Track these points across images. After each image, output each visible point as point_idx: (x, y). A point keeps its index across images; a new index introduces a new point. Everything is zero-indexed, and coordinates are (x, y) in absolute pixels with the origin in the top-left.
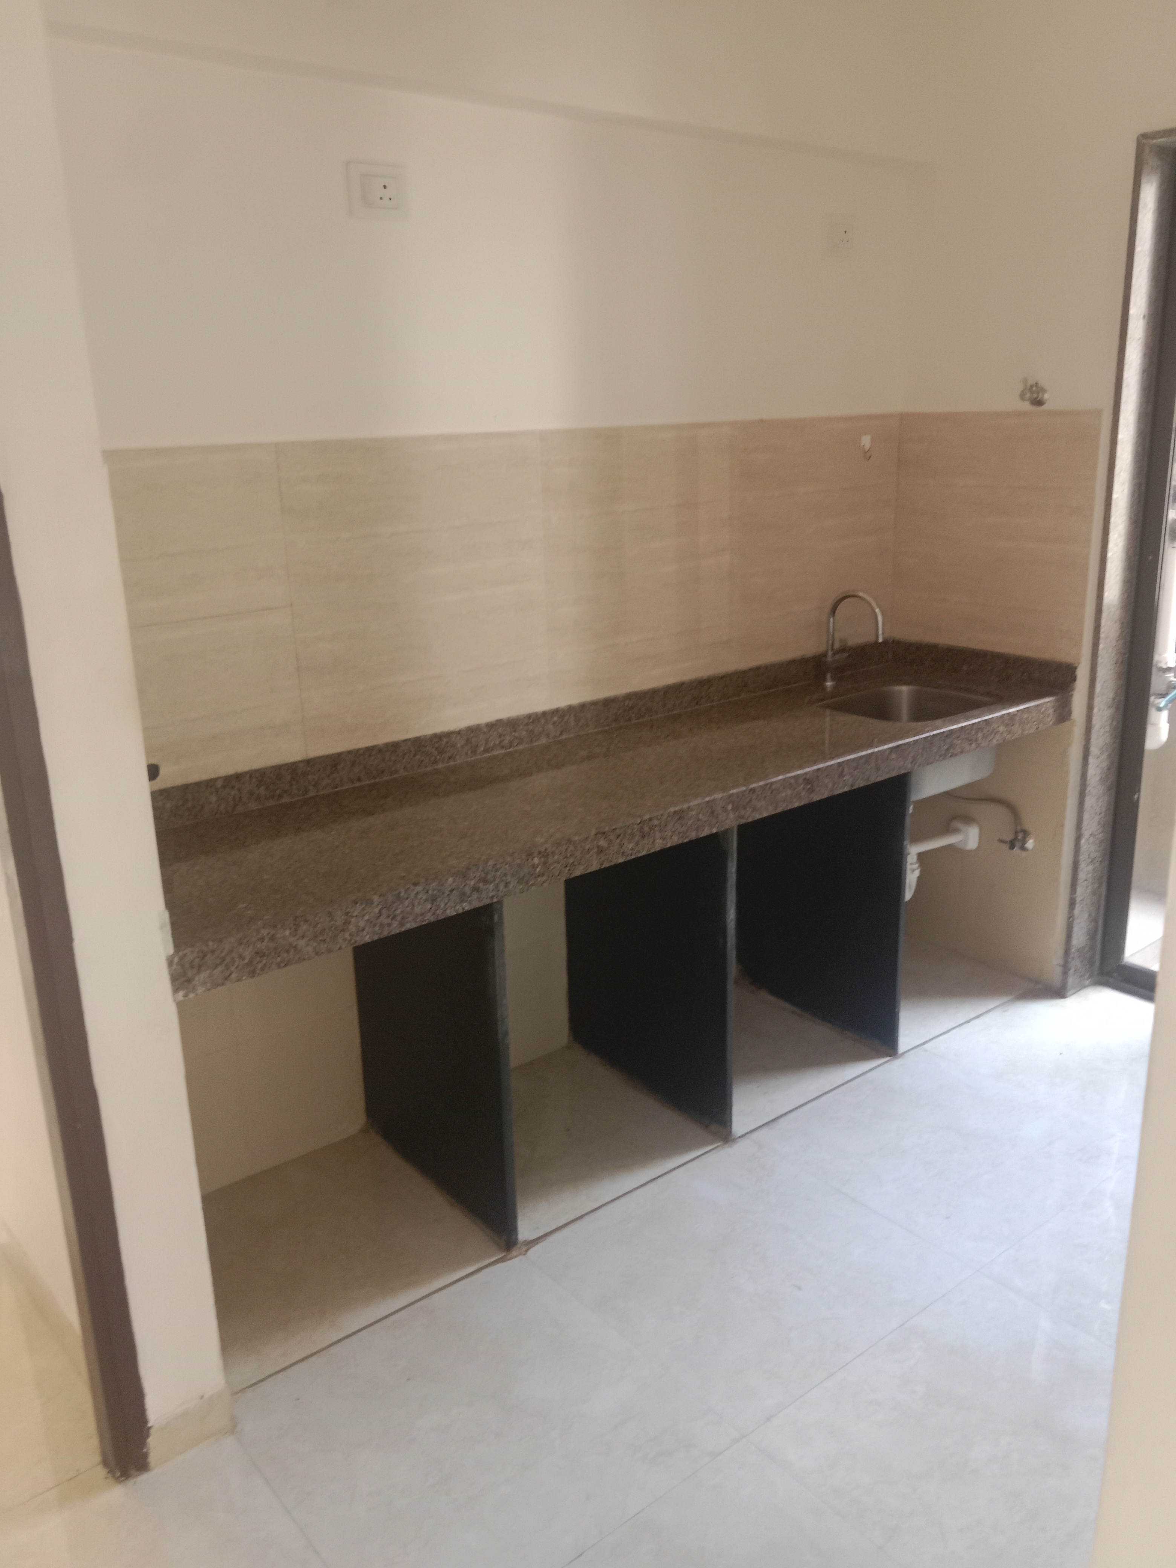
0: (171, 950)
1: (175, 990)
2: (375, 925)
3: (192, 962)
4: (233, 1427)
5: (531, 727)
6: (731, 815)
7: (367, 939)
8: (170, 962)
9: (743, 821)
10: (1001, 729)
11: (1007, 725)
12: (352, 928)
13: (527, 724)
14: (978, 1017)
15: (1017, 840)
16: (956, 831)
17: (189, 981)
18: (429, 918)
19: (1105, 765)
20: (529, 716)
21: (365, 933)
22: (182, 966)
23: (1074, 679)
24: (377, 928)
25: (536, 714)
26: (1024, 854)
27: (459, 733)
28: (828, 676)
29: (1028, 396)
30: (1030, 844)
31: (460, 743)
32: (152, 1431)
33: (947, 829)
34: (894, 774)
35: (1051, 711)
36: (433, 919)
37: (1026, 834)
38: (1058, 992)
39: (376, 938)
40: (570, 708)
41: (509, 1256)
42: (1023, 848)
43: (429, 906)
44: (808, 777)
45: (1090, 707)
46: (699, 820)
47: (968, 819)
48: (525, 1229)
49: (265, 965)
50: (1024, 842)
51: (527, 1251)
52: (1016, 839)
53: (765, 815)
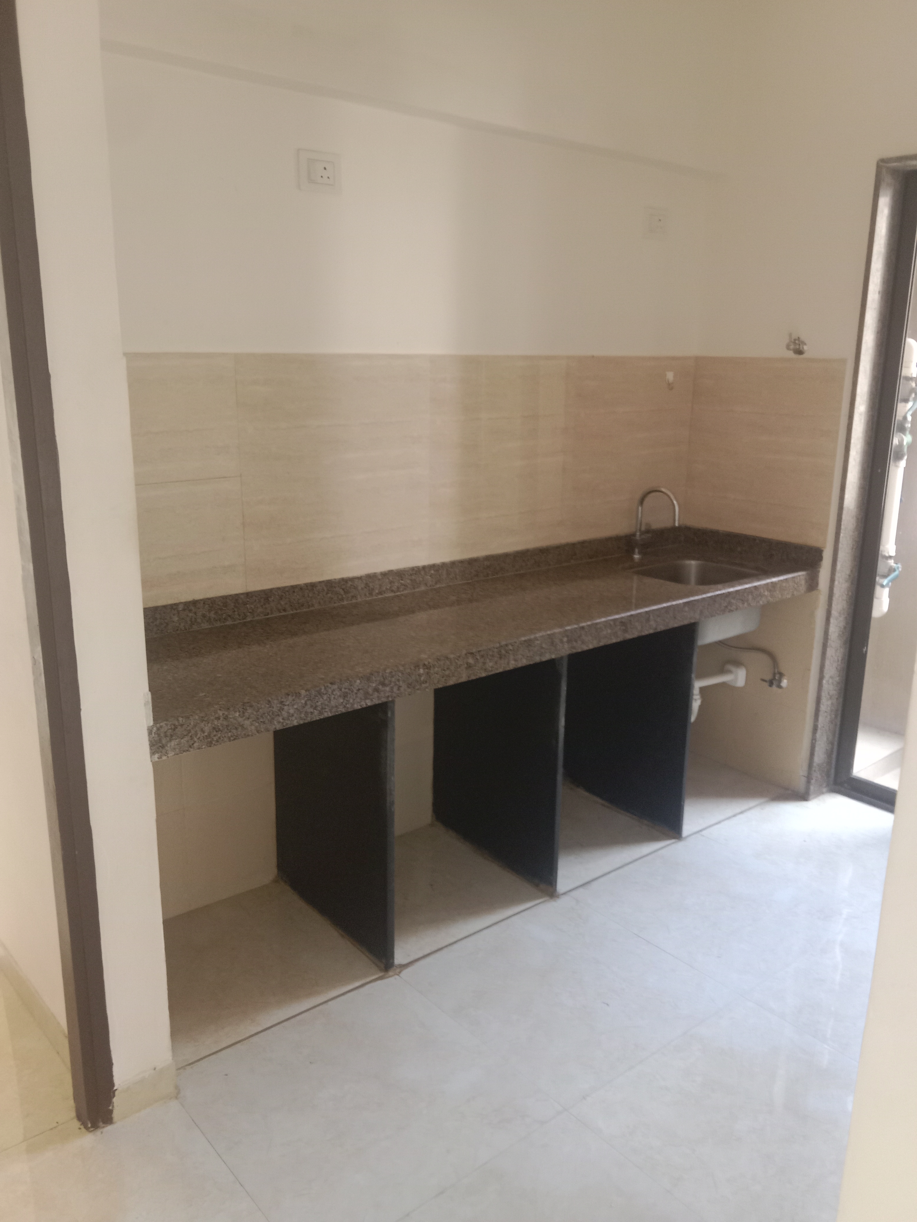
0: (152, 723)
1: (152, 753)
2: (301, 713)
3: (165, 732)
4: (177, 1094)
5: (413, 577)
6: (566, 646)
7: (295, 723)
8: (150, 732)
9: (574, 651)
10: (766, 593)
11: (770, 591)
12: (285, 714)
13: (411, 575)
14: (742, 813)
15: (774, 680)
16: (729, 672)
17: (163, 747)
18: (342, 710)
19: (842, 624)
20: (413, 569)
21: (293, 718)
22: (159, 735)
23: (821, 558)
24: (303, 715)
25: (418, 567)
26: (780, 691)
27: (360, 578)
28: (637, 550)
29: (792, 347)
30: (785, 683)
31: (361, 586)
32: (116, 1093)
33: (722, 671)
34: (686, 622)
35: (803, 582)
36: (344, 710)
37: (781, 675)
38: (803, 796)
39: (302, 722)
40: (444, 565)
41: (387, 976)
42: (779, 687)
43: (342, 701)
44: (623, 620)
45: (832, 580)
46: (542, 648)
47: (738, 663)
48: (399, 957)
49: (220, 738)
50: (780, 681)
51: (400, 972)
52: (774, 678)
53: (591, 647)
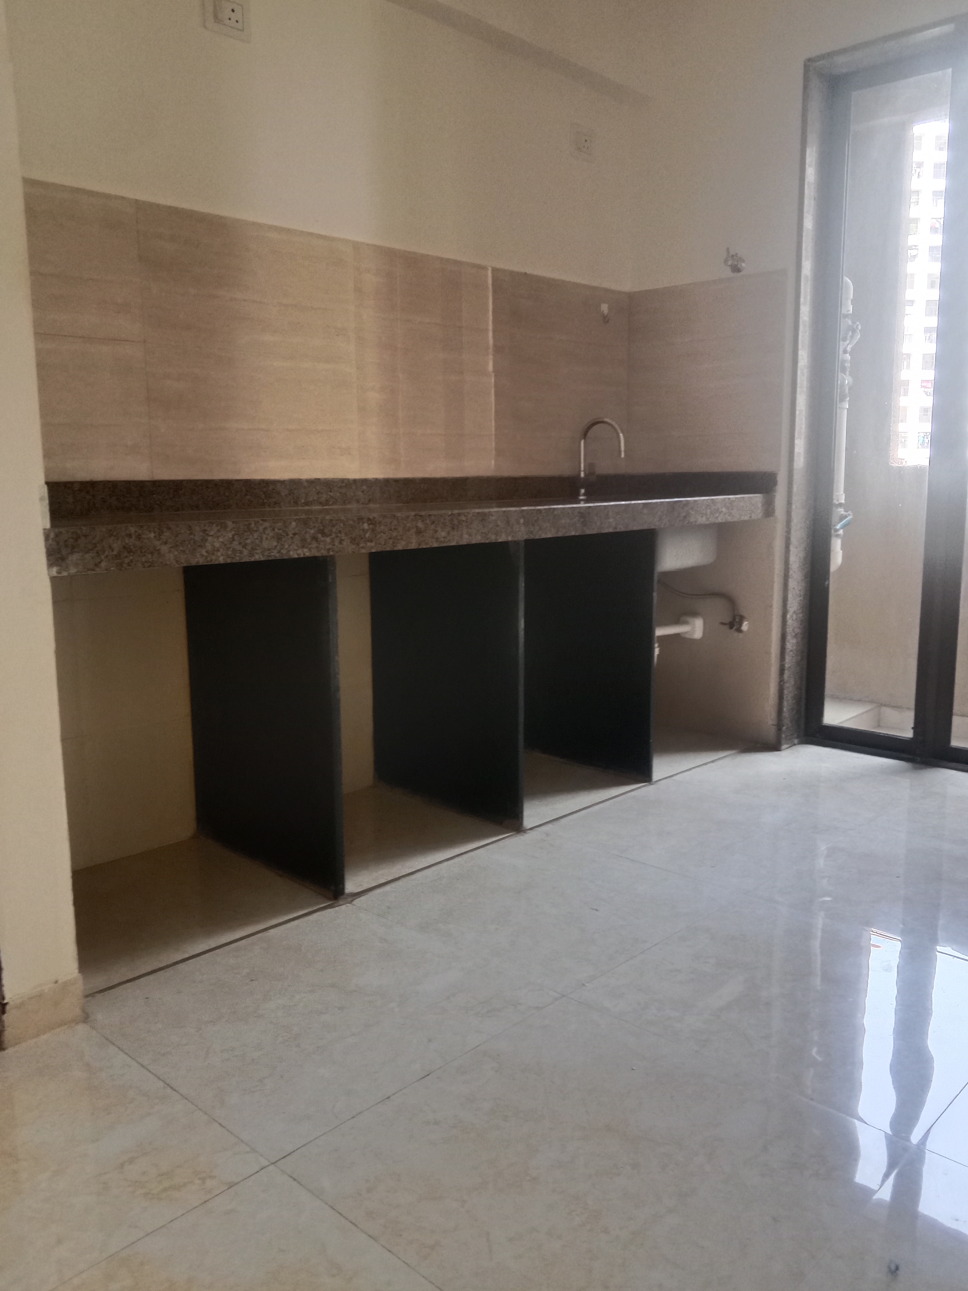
0: (48, 525)
1: (50, 565)
2: (228, 549)
3: (66, 541)
4: (86, 1018)
5: (343, 491)
6: (523, 528)
7: (221, 560)
8: (47, 537)
9: (532, 537)
10: (724, 510)
11: (728, 508)
12: (209, 546)
13: (341, 487)
14: (713, 762)
15: (735, 623)
16: (686, 623)
17: (63, 559)
18: (275, 555)
19: (802, 555)
20: (343, 481)
21: (219, 554)
22: (58, 543)
23: (775, 483)
24: (230, 553)
25: (348, 480)
26: (741, 635)
28: (583, 491)
29: (730, 263)
30: (745, 626)
32: (8, 1008)
33: (677, 621)
36: (278, 556)
37: (742, 619)
38: (774, 747)
39: (229, 561)
42: (739, 630)
43: (275, 544)
44: (582, 511)
45: (789, 503)
46: (498, 526)
47: (694, 614)
48: (351, 886)
49: (132, 561)
50: (741, 624)
51: (352, 901)
52: (734, 619)
53: (549, 535)
